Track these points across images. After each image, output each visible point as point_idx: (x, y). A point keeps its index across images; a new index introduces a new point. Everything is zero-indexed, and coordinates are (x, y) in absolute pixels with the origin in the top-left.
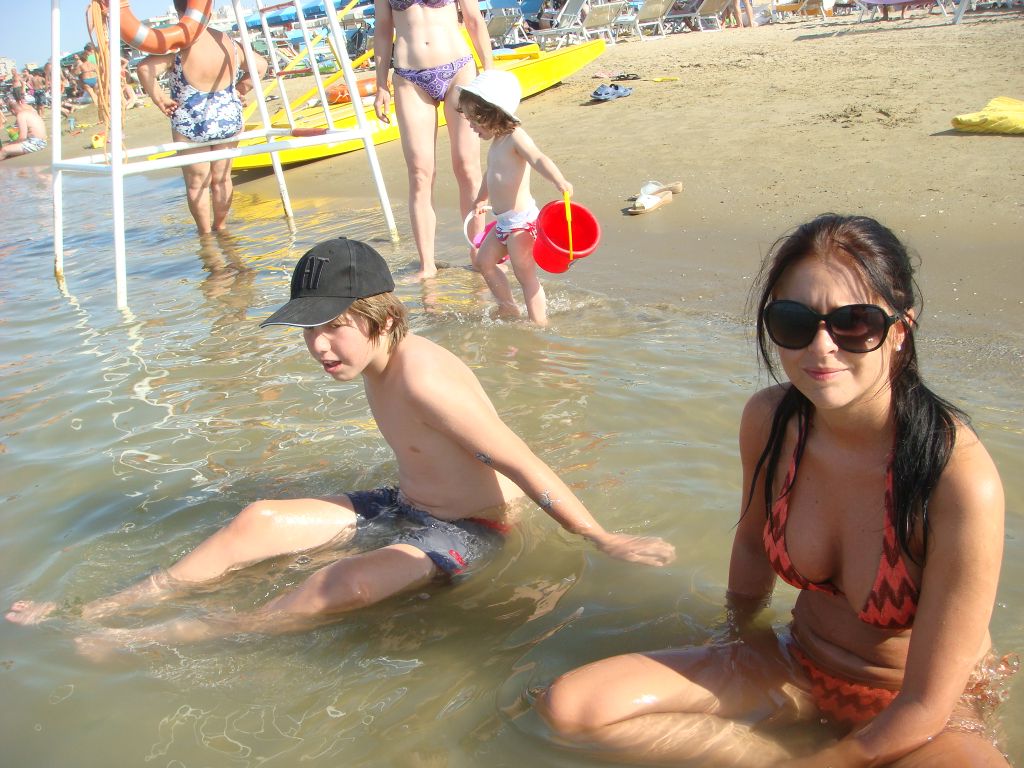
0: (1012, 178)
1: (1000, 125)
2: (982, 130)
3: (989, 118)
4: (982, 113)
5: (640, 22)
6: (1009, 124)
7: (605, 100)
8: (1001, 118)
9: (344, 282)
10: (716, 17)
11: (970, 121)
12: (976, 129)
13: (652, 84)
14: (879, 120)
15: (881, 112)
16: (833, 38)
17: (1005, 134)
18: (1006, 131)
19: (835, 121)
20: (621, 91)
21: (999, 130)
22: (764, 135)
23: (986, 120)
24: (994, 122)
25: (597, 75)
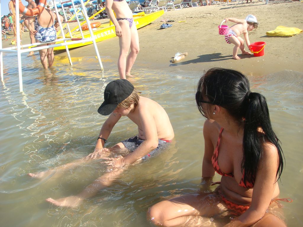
0: (284, 49)
1: (280, 34)
2: (275, 36)
3: (277, 32)
4: (275, 31)
5: (174, 5)
6: (283, 34)
7: (164, 28)
8: (280, 32)
10: (197, 3)
11: (271, 33)
12: (273, 35)
13: (178, 23)
16: (231, 9)
17: (281, 37)
20: (169, 25)
22: (211, 38)
24: (278, 33)
25: (162, 20)
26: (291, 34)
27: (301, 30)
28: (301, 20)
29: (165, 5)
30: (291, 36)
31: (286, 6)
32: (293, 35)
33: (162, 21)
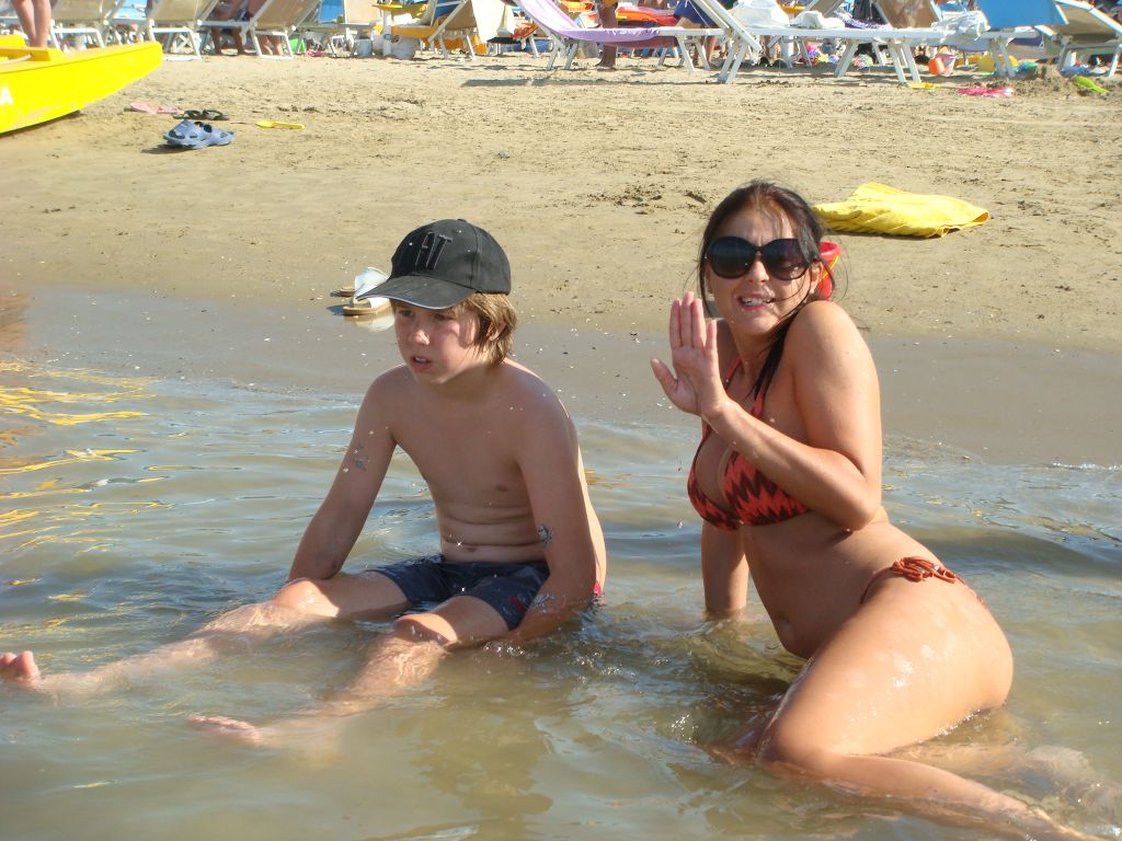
0: (920, 289)
1: (880, 221)
2: (852, 228)
3: (865, 211)
4: (850, 203)
5: (159, 24)
6: (894, 221)
7: (190, 148)
8: (882, 212)
9: (466, 269)
10: (285, 34)
11: (836, 212)
12: (844, 225)
13: (256, 129)
14: (691, 207)
15: (690, 195)
16: (529, 87)
17: (886, 235)
18: (888, 232)
19: (620, 203)
20: (216, 135)
21: (881, 228)
22: (514, 217)
23: (860, 213)
24: (869, 216)
25: (134, 105)
26: (935, 224)
27: (981, 211)
28: (957, 169)
29: (100, 20)
30: (937, 236)
31: (839, 103)
32: (946, 230)
33: (132, 110)
